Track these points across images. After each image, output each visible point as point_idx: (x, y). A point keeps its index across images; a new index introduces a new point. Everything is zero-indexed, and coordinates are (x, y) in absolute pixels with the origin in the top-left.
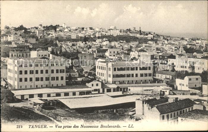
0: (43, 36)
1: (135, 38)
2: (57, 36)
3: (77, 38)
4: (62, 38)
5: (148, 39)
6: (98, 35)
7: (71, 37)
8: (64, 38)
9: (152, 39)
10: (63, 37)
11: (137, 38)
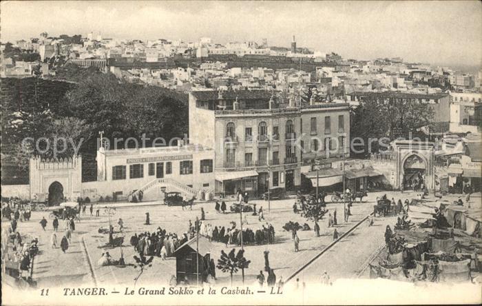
0: (58, 58)
1: (285, 61)
2: (111, 55)
3: (159, 59)
4: (124, 61)
5: (315, 61)
6: (202, 52)
7: (145, 59)
8: (129, 60)
9: (324, 61)
10: (126, 58)
11: (290, 60)
